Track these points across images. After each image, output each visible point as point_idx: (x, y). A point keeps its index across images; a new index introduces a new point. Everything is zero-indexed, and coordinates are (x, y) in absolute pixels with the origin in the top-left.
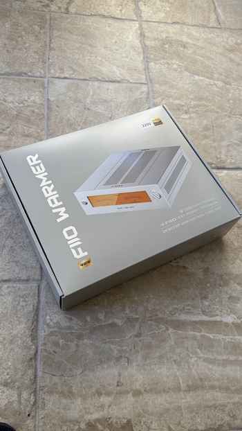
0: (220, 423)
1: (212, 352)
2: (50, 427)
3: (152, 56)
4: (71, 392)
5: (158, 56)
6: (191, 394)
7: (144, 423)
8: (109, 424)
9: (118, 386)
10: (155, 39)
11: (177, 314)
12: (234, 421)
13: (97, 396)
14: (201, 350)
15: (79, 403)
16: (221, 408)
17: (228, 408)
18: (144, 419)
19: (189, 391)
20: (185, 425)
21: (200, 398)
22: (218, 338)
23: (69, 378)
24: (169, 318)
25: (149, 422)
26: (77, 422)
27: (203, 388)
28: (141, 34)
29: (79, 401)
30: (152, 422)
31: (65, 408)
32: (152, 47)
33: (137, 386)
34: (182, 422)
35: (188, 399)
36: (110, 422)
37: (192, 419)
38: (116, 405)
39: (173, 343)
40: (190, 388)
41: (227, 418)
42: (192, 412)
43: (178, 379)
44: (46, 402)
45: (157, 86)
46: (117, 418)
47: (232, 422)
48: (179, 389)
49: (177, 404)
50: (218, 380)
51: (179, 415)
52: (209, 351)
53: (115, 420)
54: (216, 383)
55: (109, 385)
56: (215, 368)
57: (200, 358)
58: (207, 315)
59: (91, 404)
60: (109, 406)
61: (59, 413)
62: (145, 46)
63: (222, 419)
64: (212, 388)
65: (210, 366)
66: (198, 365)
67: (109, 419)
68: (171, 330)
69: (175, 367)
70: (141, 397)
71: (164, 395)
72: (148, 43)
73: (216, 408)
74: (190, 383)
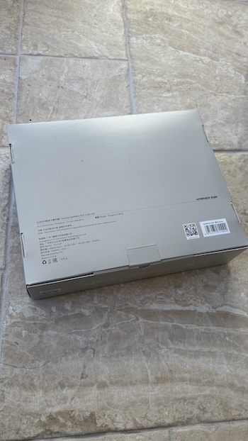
0: (189, 416)
1: (184, 343)
2: (9, 420)
3: (134, 30)
4: (32, 385)
5: (140, 31)
6: (160, 386)
7: (108, 416)
8: (71, 417)
9: (82, 378)
10: (138, 12)
11: (148, 304)
12: (203, 414)
13: (59, 388)
14: (172, 341)
15: (41, 395)
16: (191, 401)
17: (198, 401)
18: (108, 412)
19: (158, 383)
20: (151, 418)
21: (169, 390)
22: (190, 328)
23: (31, 370)
24: (140, 308)
25: (114, 415)
26: (38, 414)
27: (172, 380)
28: (123, 7)
29: (40, 394)
30: (116, 416)
31: (25, 401)
32: (134, 20)
33: (103, 378)
34: (148, 415)
35: (157, 392)
36: (72, 415)
37: (159, 412)
38: (79, 398)
39: (143, 334)
40: (159, 381)
41: (196, 412)
42: (159, 405)
43: (147, 371)
44: (6, 394)
45: (138, 62)
46: (79, 411)
47: (201, 416)
48: (147, 382)
49: (144, 397)
50: (189, 372)
51: (146, 407)
52: (180, 342)
53: (77, 413)
54: (187, 375)
55: (73, 377)
56: (186, 359)
57: (171, 349)
58: (180, 304)
59: (53, 397)
60: (72, 399)
61: (19, 406)
62: (127, 19)
63: (191, 413)
64: (183, 380)
65: (181, 358)
66: (168, 357)
67: (72, 411)
68: (141, 320)
69: (144, 358)
70: (106, 389)
71: (131, 387)
72: (130, 16)
73: (185, 401)
74: (159, 375)
